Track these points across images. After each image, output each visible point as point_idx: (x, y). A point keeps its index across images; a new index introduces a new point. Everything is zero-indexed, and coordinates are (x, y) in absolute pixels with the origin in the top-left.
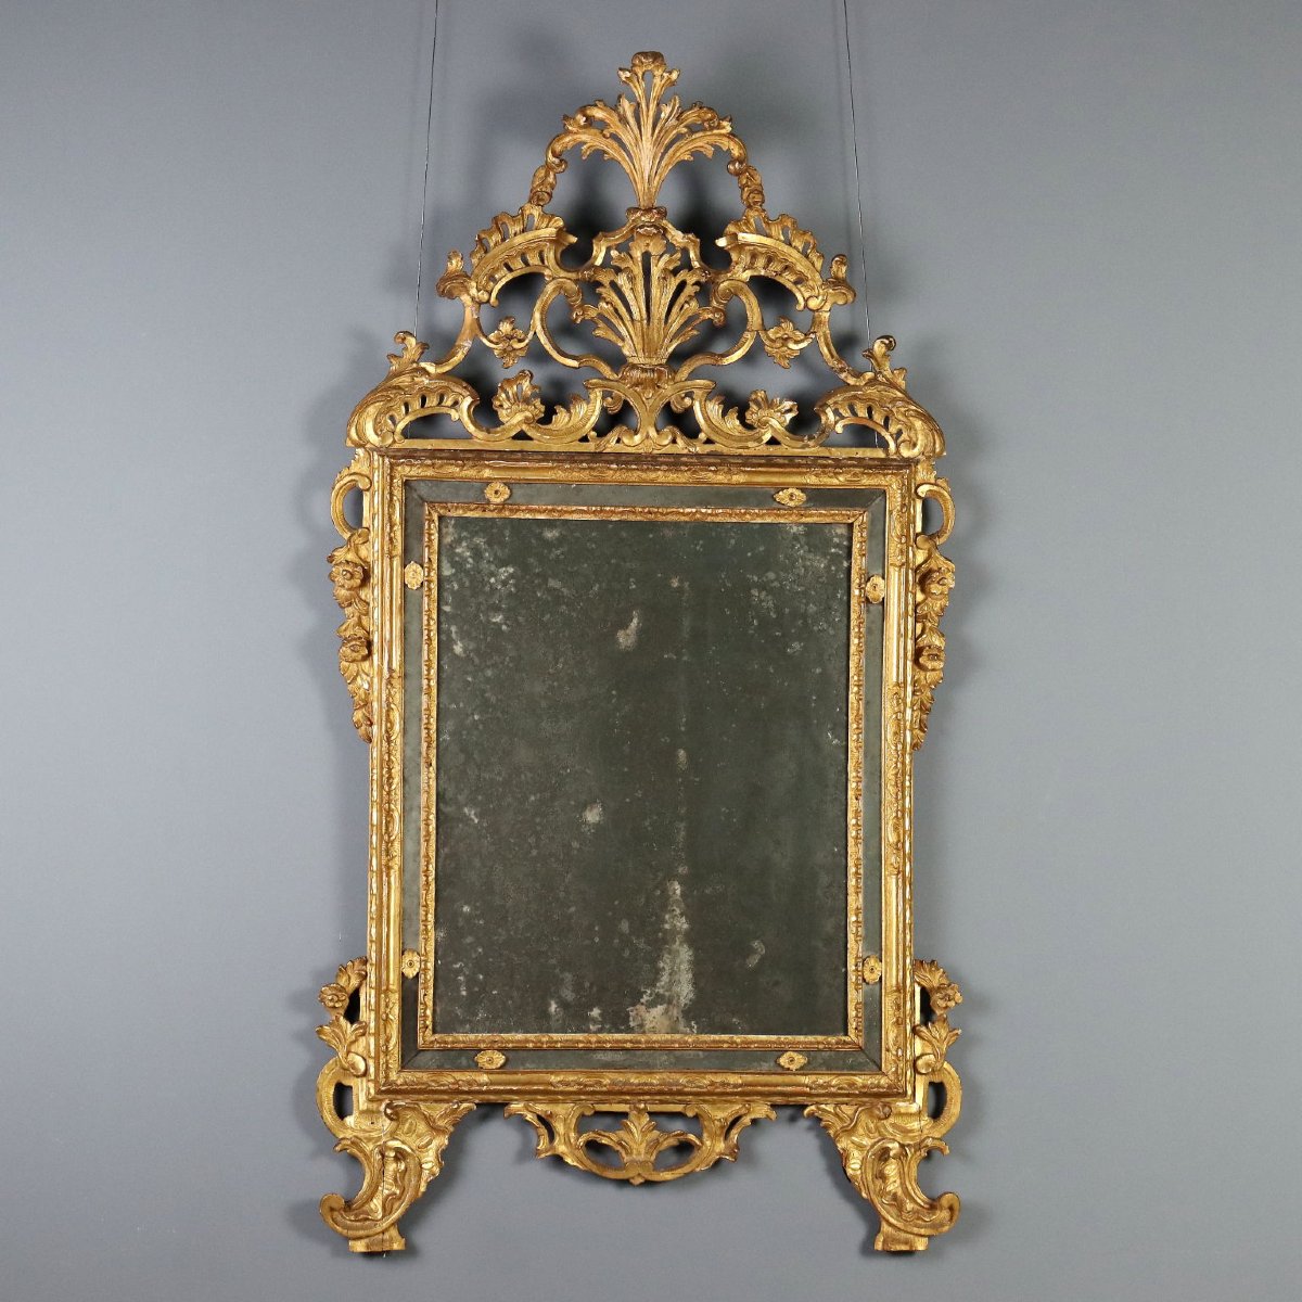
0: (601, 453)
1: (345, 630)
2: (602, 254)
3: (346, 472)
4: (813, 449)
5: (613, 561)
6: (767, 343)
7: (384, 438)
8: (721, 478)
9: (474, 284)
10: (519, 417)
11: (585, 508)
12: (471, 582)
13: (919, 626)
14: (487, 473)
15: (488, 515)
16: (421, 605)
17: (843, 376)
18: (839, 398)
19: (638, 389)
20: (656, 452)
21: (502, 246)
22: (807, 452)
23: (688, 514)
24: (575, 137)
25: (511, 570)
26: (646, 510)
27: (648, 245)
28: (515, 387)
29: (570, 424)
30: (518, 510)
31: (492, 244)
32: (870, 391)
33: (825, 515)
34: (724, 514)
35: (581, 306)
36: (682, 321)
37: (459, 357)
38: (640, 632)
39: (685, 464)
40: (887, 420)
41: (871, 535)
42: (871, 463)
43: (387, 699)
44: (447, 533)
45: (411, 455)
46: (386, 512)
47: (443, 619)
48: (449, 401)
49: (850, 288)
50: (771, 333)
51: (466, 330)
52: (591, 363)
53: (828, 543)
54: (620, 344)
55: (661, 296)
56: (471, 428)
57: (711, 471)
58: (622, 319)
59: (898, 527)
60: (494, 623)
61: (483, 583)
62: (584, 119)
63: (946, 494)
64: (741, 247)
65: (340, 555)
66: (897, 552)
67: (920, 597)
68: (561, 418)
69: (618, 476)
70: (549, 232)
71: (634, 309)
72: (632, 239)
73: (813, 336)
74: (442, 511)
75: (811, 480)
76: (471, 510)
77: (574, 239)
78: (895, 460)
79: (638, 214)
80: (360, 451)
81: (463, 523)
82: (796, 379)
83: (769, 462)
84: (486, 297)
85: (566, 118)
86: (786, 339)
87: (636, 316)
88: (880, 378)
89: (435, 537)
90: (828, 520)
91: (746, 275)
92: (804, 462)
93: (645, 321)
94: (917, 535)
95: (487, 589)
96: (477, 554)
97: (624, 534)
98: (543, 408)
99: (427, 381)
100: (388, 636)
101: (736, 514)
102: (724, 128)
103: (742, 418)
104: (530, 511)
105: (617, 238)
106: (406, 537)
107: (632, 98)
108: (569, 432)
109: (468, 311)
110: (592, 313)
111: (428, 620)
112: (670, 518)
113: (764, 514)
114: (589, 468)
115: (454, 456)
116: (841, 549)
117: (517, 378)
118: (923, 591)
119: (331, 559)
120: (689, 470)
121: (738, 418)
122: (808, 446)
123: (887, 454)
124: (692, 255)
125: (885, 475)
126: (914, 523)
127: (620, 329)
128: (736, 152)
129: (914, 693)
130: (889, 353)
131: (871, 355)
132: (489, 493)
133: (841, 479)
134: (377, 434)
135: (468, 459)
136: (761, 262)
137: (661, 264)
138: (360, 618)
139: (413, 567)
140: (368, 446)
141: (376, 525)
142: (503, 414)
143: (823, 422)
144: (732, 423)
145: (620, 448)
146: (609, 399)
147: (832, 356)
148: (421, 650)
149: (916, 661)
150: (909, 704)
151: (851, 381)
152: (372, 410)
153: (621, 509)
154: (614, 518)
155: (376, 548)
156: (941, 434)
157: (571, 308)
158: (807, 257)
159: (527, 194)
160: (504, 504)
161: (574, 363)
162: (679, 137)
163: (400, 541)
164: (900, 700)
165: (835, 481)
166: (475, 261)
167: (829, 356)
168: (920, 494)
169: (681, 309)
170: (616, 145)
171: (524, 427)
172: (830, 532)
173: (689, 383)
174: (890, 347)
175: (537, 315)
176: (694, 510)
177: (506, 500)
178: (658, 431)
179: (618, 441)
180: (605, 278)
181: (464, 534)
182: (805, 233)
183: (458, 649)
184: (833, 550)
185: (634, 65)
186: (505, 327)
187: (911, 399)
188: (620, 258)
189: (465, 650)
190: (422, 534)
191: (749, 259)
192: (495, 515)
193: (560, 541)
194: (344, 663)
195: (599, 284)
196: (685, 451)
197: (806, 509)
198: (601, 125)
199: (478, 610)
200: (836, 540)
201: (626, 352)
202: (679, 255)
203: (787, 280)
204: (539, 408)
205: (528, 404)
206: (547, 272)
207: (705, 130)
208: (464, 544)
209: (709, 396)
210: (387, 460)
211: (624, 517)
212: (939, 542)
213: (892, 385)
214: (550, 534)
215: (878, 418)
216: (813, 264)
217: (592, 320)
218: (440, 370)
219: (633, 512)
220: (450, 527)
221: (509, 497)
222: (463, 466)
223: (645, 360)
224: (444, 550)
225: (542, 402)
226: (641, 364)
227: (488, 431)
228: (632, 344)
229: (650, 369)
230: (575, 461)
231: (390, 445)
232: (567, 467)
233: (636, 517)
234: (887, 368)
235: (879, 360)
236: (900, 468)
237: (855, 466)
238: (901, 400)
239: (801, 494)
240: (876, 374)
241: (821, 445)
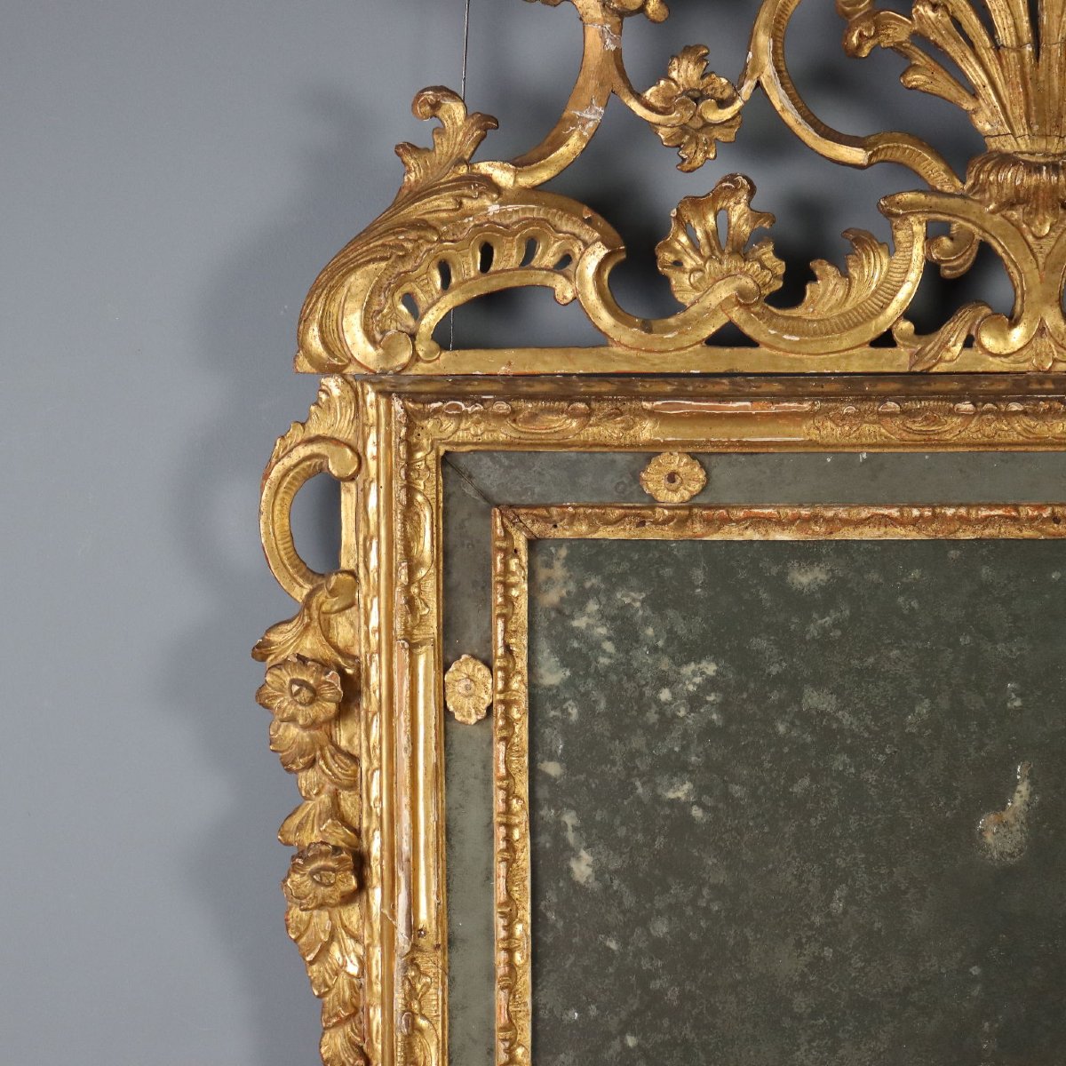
0: (925, 374)
1: (300, 827)
3: (297, 434)
5: (965, 640)
7: (389, 351)
10: (724, 291)
11: (895, 512)
12: (610, 702)
14: (647, 431)
15: (651, 534)
16: (487, 764)
19: (1016, 215)
20: (1064, 368)
25: (711, 669)
26: (1047, 513)
28: (711, 218)
29: (848, 306)
30: (726, 521)
35: (868, 16)
37: (572, 146)
38: (1039, 816)
43: (408, 1008)
44: (549, 580)
45: (457, 390)
46: (398, 534)
47: (543, 792)
48: (547, 256)
51: (589, 84)
52: (898, 155)
54: (968, 105)
56: (605, 320)
58: (971, 45)
60: (673, 803)
61: (642, 704)
65: (286, 640)
68: (826, 291)
69: (975, 431)
71: (1001, 21)
74: (536, 528)
76: (608, 523)
80: (333, 384)
81: (588, 556)
87: (1005, 36)
89: (520, 593)
93: (1029, 49)
95: (652, 716)
96: (626, 632)
98: (780, 267)
99: (494, 208)
100: (406, 847)
104: (757, 522)
106: (447, 593)
108: (849, 323)
109: (592, 33)
110: (898, 31)
111: (507, 802)
114: (903, 412)
115: (564, 391)
117: (715, 196)
119: (261, 651)
127: (970, 72)
132: (653, 481)
134: (373, 342)
135: (599, 397)
138: (335, 797)
139: (466, 669)
140: (351, 370)
141: (373, 563)
142: (683, 285)
145: (973, 361)
146: (946, 242)
148: (489, 876)
152: (359, 282)
153: (984, 513)
154: (966, 535)
155: (374, 623)
157: (843, 23)
160: (689, 505)
163: (433, 605)
171: (737, 315)
175: (764, 41)
177: (693, 497)
179: (969, 343)
181: (593, 581)
183: (582, 868)
186: (685, 72)
189: (599, 872)
190: (487, 586)
192: (668, 533)
193: (829, 596)
194: (296, 912)
199: (630, 771)
201: (983, 124)
204: (769, 268)
205: (745, 259)
208: (592, 607)
210: (397, 405)
214: (805, 578)
217: (897, 49)
218: (526, 181)
219: (1014, 519)
220: (557, 564)
221: (704, 489)
222: (589, 415)
223: (1032, 143)
224: (543, 623)
225: (779, 253)
226: (1022, 153)
227: (647, 327)
228: (997, 104)
229: (1046, 164)
230: (867, 397)
231: (405, 367)
232: (848, 409)
233: (1021, 531)
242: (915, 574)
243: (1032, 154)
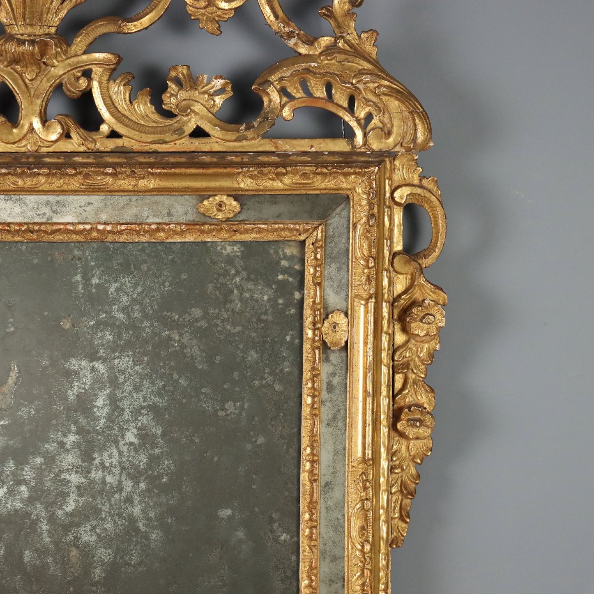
4: (252, 143)
6: (189, 2)
13: (399, 378)
17: (291, 43)
18: (286, 72)
19: (18, 68)
20: (42, 149)
22: (244, 145)
32: (331, 63)
33: (267, 230)
40: (352, 100)
41: (329, 257)
42: (330, 159)
53: (274, 267)
57: (107, 174)
59: (366, 246)
63: (433, 199)
66: (364, 279)
67: (400, 338)
75: (245, 184)
78: (362, 154)
83: (192, 160)
88: (341, 44)
90: (271, 237)
92: (239, 159)
94: (394, 255)
101: (146, 232)
103: (157, 102)
113: (183, 231)
116: (290, 275)
118: (404, 330)
120: (80, 173)
121: (152, 103)
122: (244, 138)
123: (354, 147)
125: (346, 175)
126: (390, 238)
129: (391, 469)
130: (355, 10)
131: (327, 13)
133: (286, 181)
143: (266, 104)
144: (144, 108)
147: (276, 17)
149: (393, 426)
150: (383, 487)
151: (303, 49)
156: (425, 117)
164: (370, 485)
165: (278, 184)
167: (272, 18)
168: (397, 199)
172: (276, 252)
173: (85, 57)
174: (356, 2)
178: (44, 123)
184: (280, 277)
187: (382, 71)
196: (82, 149)
197: (240, 222)
200: (284, 263)
201: (3, 18)
209: (113, 74)
212: (426, 262)
213: (357, 53)
215: (340, 98)
219: (9, 231)
223: (26, 29)
226: (17, 34)
228: (9, 8)
229: (28, 41)
233: (13, 237)
234: (352, 30)
235: (340, 20)
236: (368, 164)
237: (305, 164)
238: (369, 73)
239: (234, 203)
240: (336, 39)
241: (264, 137)
243: (22, 35)
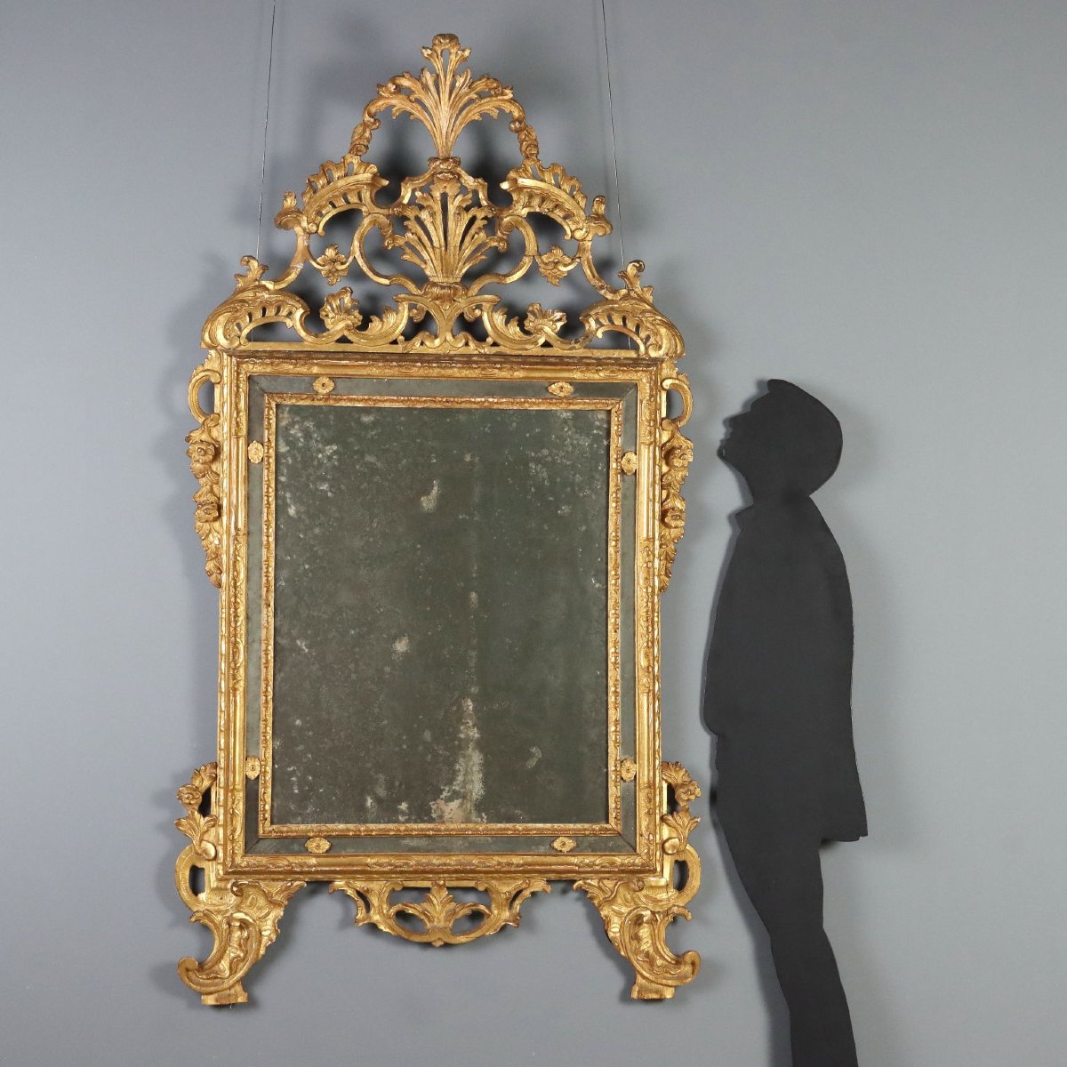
0: (407, 354)
1: (200, 496)
2: (409, 195)
3: (201, 368)
4: (579, 351)
5: (418, 441)
6: (542, 266)
7: (231, 342)
8: (504, 374)
9: (305, 218)
10: (341, 325)
11: (395, 398)
12: (302, 457)
13: (665, 493)
14: (315, 370)
15: (317, 403)
16: (261, 478)
17: (602, 292)
18: (599, 310)
19: (438, 302)
20: (452, 353)
21: (328, 188)
22: (574, 353)
23: (478, 403)
24: (387, 101)
25: (335, 448)
26: (444, 400)
27: (445, 187)
28: (338, 301)
29: (383, 331)
30: (341, 400)
31: (319, 186)
32: (626, 305)
33: (588, 403)
34: (507, 403)
35: (391, 236)
36: (473, 248)
37: (293, 276)
38: (441, 497)
39: (476, 362)
40: (638, 327)
41: (626, 420)
42: (625, 362)
43: (234, 552)
44: (283, 418)
45: (254, 355)
46: (234, 402)
47: (279, 486)
48: (284, 312)
49: (608, 222)
50: (544, 258)
51: (298, 256)
52: (399, 282)
53: (591, 426)
54: (423, 266)
55: (457, 229)
56: (303, 334)
57: (496, 368)
58: (425, 247)
59: (648, 414)
60: (322, 491)
61: (313, 459)
62: (394, 87)
63: (686, 387)
64: (520, 189)
65: (196, 435)
66: (647, 433)
67: (665, 469)
68: (376, 326)
69: (421, 372)
70: (365, 176)
71: (434, 238)
72: (433, 183)
73: (578, 260)
74: (279, 401)
75: (577, 375)
76: (302, 399)
77: (386, 183)
78: (644, 359)
79: (438, 163)
80: (213, 352)
81: (296, 410)
82: (564, 295)
83: (543, 361)
84: (315, 228)
85: (380, 86)
86: (556, 263)
87: (436, 244)
88: (632, 294)
89: (273, 421)
90: (591, 408)
91: (524, 212)
92: (572, 361)
93: (443, 248)
94: (663, 419)
95: (315, 463)
96: (308, 435)
97: (426, 419)
98: (361, 318)
99: (267, 296)
100: (235, 502)
101: (517, 403)
102: (506, 95)
103: (521, 325)
104: (351, 400)
105: (420, 182)
106: (249, 421)
107: (432, 71)
108: (383, 336)
109: (300, 240)
110: (401, 242)
111: (268, 489)
112: (463, 406)
113: (539, 403)
114: (398, 366)
115: (288, 356)
116: (601, 430)
117: (340, 294)
118: (667, 464)
119: (188, 439)
120: (479, 367)
121: (518, 325)
122: (574, 348)
123: (639, 355)
124: (481, 196)
125: (637, 371)
126: (660, 409)
127: (423, 254)
128: (516, 114)
129: (661, 546)
130: (639, 274)
131: (624, 275)
132: (317, 386)
133: (601, 374)
134: (226, 339)
135: (300, 358)
136: (536, 202)
137: (457, 202)
138: (212, 487)
139: (255, 445)
140: (219, 348)
141: (225, 411)
142: (328, 323)
143: (587, 329)
144: (514, 330)
145: (422, 350)
146: (415, 311)
147: (594, 276)
148: (261, 513)
149: (662, 520)
150: (657, 555)
151: (609, 296)
152: (222, 319)
153: (424, 399)
154: (419, 406)
155: (225, 430)
156: (681, 339)
157: (383, 238)
158: (573, 197)
159: (349, 146)
160: (329, 394)
161: (386, 282)
162: (471, 101)
163: (245, 424)
164: (650, 553)
165: (596, 376)
166: (306, 199)
167: (591, 277)
168: (665, 387)
169: (473, 238)
170: (419, 108)
171: (346, 333)
172: (592, 417)
173: (479, 297)
174: (640, 269)
175: (356, 243)
176: (483, 400)
177: (330, 392)
178: (454, 336)
179: (422, 344)
180: (410, 214)
181: (297, 419)
182: (572, 179)
183: (292, 511)
184: (595, 432)
185: (435, 45)
186: (330, 253)
187: (657, 310)
188: (423, 198)
189: (298, 512)
190: (262, 419)
191: (527, 198)
192: (321, 403)
193: (375, 424)
194: (199, 524)
195: (406, 218)
196: (476, 352)
197: (573, 398)
198: (408, 92)
199: (308, 479)
200: (597, 423)
201: (428, 272)
202: (470, 195)
203: (557, 215)
204: (357, 317)
205: (349, 315)
206: (364, 209)
207: (491, 96)
208: (297, 427)
209: (495, 308)
210: (234, 359)
211: (426, 406)
212: (680, 425)
213: (642, 300)
214: (366, 419)
215: (631, 326)
216: (578, 203)
217: (400, 247)
218: (277, 287)
219: (434, 401)
220: (286, 413)
221: (333, 389)
222: (296, 364)
223: (443, 279)
224: (280, 430)
225: (360, 313)
226: (440, 282)
227: (316, 336)
228: (432, 266)
229: (446, 286)
230: (387, 361)
231: (237, 347)
232: (381, 364)
234: (638, 286)
235: (631, 279)
236: (649, 366)
237: (612, 364)
238: (649, 311)
239: (569, 387)
240: (629, 290)
241: (585, 348)
242: (403, 418)
243: (443, 283)
